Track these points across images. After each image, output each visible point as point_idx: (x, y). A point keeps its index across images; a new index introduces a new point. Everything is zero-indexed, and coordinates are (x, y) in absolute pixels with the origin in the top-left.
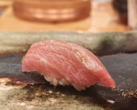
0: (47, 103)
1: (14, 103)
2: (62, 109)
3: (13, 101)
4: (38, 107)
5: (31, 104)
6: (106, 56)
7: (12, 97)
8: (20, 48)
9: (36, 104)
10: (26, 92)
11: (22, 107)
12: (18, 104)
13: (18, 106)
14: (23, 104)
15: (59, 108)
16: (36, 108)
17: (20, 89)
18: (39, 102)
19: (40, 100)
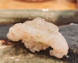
0: (28, 57)
1: (7, 57)
2: (37, 61)
3: (7, 55)
4: (22, 60)
5: (17, 58)
6: (62, 26)
7: (6, 53)
8: (10, 20)
9: (21, 58)
10: (14, 50)
11: (12, 59)
12: (10, 57)
13: (10, 59)
14: (13, 58)
15: (35, 60)
16: (21, 60)
17: (11, 47)
18: (22, 57)
19: (23, 55)
